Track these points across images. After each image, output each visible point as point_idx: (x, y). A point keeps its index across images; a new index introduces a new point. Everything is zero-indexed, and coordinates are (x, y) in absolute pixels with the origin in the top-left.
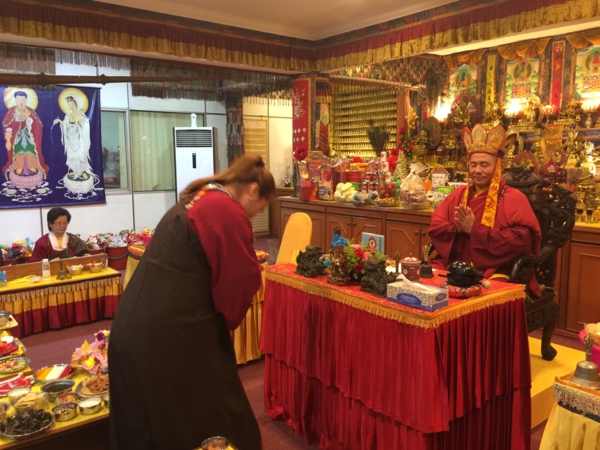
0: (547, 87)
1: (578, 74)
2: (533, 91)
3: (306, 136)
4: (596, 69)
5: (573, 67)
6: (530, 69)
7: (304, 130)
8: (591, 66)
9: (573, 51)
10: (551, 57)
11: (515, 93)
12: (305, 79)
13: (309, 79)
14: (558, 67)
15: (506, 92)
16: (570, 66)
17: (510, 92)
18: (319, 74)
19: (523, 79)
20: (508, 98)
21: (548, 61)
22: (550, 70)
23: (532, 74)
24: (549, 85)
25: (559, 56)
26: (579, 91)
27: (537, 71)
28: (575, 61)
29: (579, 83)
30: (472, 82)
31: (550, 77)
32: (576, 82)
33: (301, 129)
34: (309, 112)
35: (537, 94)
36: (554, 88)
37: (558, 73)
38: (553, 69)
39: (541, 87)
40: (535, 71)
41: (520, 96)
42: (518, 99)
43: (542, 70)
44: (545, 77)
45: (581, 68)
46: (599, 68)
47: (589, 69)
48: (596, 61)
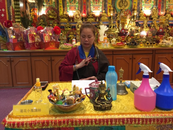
0: (81, 8)
1: (91, 4)
2: (77, 8)
4: (96, 3)
5: (89, 2)
7: (3, 10)
8: (95, 2)
11: (70, 8)
15: (67, 8)
16: (88, 1)
17: (68, 8)
19: (73, 4)
20: (68, 10)
23: (76, 2)
26: (92, 10)
27: (78, 2)
29: (92, 7)
30: (53, 2)
31: (82, 4)
32: (91, 7)
33: (1, 9)
35: (78, 9)
36: (84, 8)
37: (85, 3)
38: (83, 1)
39: (80, 7)
40: (77, 2)
41: (72, 10)
42: (72, 11)
43: (80, 1)
44: (80, 4)
45: (92, 2)
46: (97, 3)
47: (94, 3)
48: (96, 0)
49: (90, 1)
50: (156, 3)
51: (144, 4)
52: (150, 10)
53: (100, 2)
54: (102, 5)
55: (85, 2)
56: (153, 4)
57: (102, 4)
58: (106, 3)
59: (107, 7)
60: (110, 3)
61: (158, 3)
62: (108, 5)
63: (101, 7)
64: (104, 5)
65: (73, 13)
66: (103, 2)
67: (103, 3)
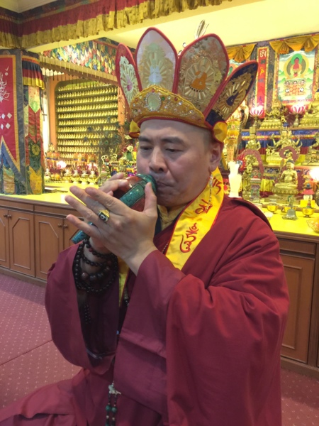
1: (280, 78)
3: (12, 123)
4: (296, 74)
7: (9, 116)
8: (292, 71)
9: (276, 56)
12: (9, 56)
13: (13, 57)
14: (263, 71)
16: (273, 72)
18: (25, 53)
25: (263, 62)
26: (281, 95)
28: (278, 66)
32: (279, 86)
33: (6, 114)
34: (15, 95)
36: (258, 91)
37: (262, 77)
45: (283, 73)
46: (299, 73)
47: (290, 74)
48: (296, 67)
49: (278, 71)
53: (306, 70)
54: (314, 78)
55: (264, 74)
57: (312, 74)
63: (308, 84)
66: (315, 69)
67: (318, 72)
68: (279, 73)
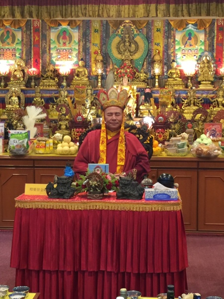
0: (28, 54)
1: (52, 46)
2: (17, 55)
4: (64, 44)
5: (48, 40)
6: (14, 37)
8: (61, 41)
9: (48, 28)
10: (31, 30)
14: (37, 39)
16: (46, 40)
19: (8, 44)
21: (28, 32)
22: (31, 40)
23: (16, 41)
24: (31, 52)
25: (37, 30)
26: (54, 59)
27: (20, 40)
28: (50, 36)
29: (54, 53)
31: (31, 45)
32: (51, 52)
35: (21, 58)
36: (34, 55)
37: (37, 43)
38: (32, 39)
39: (24, 53)
40: (18, 40)
41: (7, 59)
42: (6, 61)
43: (25, 39)
44: (27, 45)
45: (54, 42)
46: (67, 43)
47: (60, 43)
48: (64, 38)
49: (50, 40)
50: (209, 46)
51: (180, 48)
52: (196, 63)
53: (72, 42)
54: (79, 49)
55: (38, 41)
56: (203, 48)
57: (77, 46)
58: (88, 44)
59: (89, 54)
60: (96, 45)
61: (215, 45)
62: (93, 49)
63: (75, 53)
64: (83, 49)
65: (9, 65)
66: (79, 41)
67: (81, 44)
68: (51, 42)
